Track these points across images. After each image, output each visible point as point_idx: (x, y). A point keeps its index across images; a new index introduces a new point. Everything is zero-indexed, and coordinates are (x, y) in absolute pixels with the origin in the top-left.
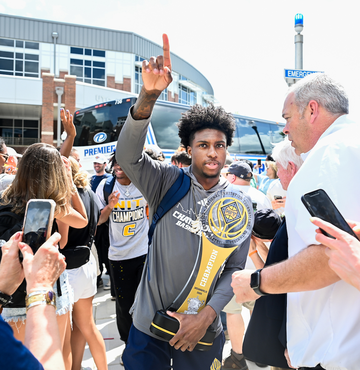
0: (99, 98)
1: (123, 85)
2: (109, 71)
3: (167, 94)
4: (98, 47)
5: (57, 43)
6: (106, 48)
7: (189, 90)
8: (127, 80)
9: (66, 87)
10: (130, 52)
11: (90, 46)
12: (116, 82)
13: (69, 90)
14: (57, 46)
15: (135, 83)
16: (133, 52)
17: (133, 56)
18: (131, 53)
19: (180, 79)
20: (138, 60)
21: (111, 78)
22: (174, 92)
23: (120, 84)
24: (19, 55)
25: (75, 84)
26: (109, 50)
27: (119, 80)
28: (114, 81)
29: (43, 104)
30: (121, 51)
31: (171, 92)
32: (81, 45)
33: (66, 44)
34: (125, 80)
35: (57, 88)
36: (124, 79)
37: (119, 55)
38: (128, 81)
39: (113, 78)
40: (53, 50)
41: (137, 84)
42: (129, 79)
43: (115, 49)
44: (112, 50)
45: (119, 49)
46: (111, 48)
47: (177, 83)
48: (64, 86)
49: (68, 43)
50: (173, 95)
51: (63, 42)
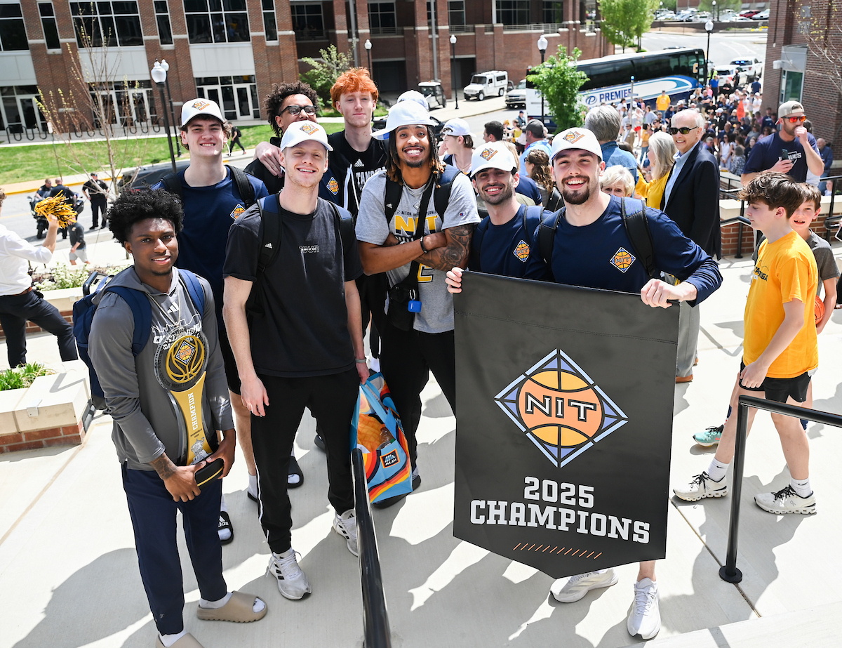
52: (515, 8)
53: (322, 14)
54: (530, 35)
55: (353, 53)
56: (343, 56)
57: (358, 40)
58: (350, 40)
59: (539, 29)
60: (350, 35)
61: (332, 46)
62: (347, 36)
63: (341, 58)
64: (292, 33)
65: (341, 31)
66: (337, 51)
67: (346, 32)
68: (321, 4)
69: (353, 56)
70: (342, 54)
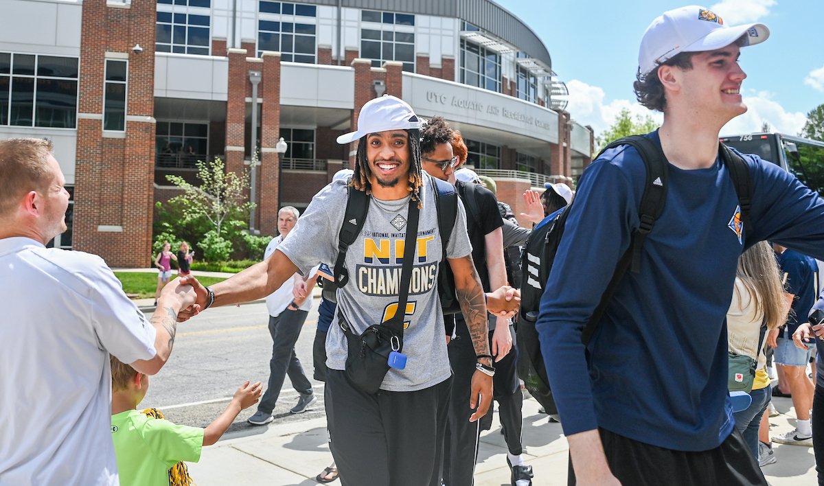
0: (431, 98)
1: (441, 70)
2: (420, 48)
3: (501, 83)
4: (404, 9)
5: (343, 6)
6: (416, 10)
7: (529, 73)
8: (448, 63)
9: (388, 80)
10: (453, 15)
11: (391, 8)
12: (431, 66)
13: (393, 85)
14: (343, 9)
15: (460, 67)
16: (458, 16)
17: (458, 22)
18: (455, 17)
19: (518, 57)
20: (464, 30)
21: (424, 60)
22: (510, 79)
23: (437, 70)
24: (287, 26)
25: (401, 75)
26: (420, 13)
27: (435, 62)
28: (428, 64)
29: (355, 107)
30: (438, 15)
31: (507, 79)
32: (378, 6)
33: (355, 7)
34: (445, 63)
35: (375, 81)
36: (443, 60)
37: (435, 21)
38: (450, 64)
39: (427, 59)
40: (335, 16)
41: (463, 68)
42: (452, 61)
43: (429, 11)
44: (425, 14)
45: (435, 12)
46: (423, 11)
47: (514, 63)
48: (386, 78)
49: (359, 4)
50: (508, 84)
51: (352, 3)
52: (483, 152)
53: (208, 138)
54: (513, 184)
55: (250, 176)
56: (234, 175)
57: (259, 163)
58: (247, 163)
59: (524, 177)
60: (248, 154)
61: (218, 160)
62: (243, 155)
63: (230, 180)
64: (151, 120)
65: (234, 147)
66: (225, 171)
67: (242, 149)
68: (207, 122)
69: (249, 181)
70: (233, 175)
